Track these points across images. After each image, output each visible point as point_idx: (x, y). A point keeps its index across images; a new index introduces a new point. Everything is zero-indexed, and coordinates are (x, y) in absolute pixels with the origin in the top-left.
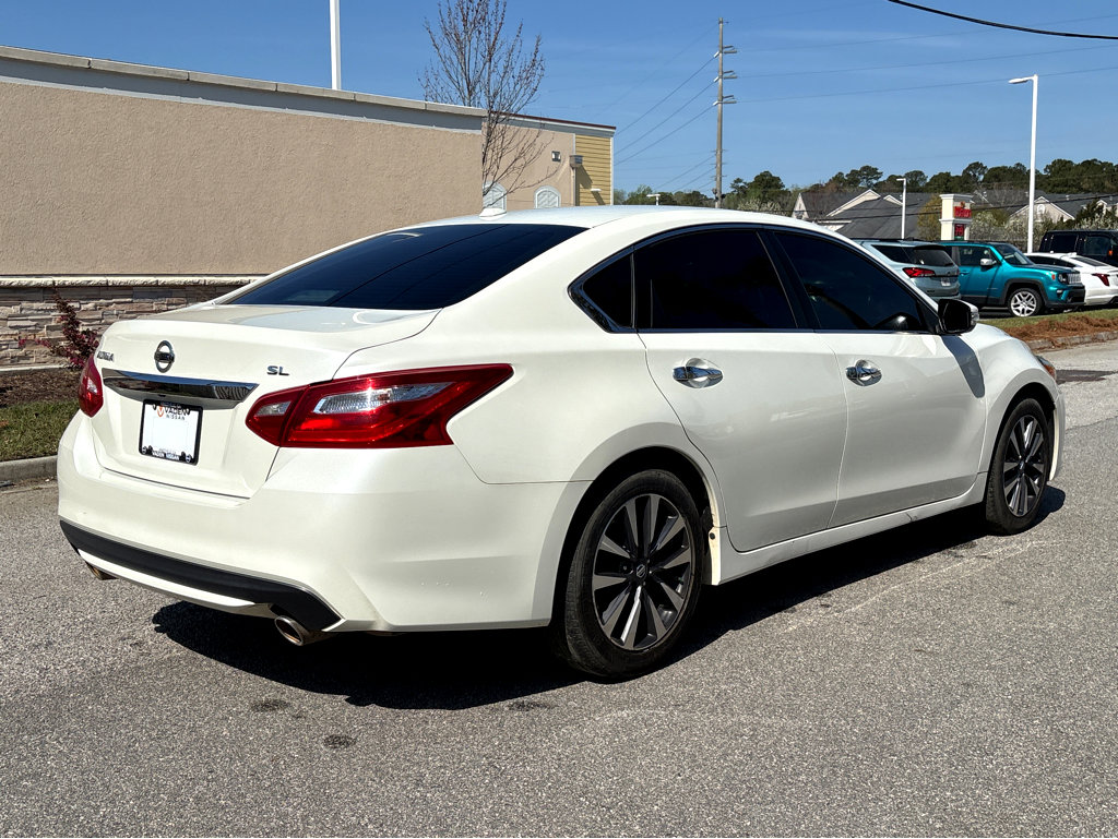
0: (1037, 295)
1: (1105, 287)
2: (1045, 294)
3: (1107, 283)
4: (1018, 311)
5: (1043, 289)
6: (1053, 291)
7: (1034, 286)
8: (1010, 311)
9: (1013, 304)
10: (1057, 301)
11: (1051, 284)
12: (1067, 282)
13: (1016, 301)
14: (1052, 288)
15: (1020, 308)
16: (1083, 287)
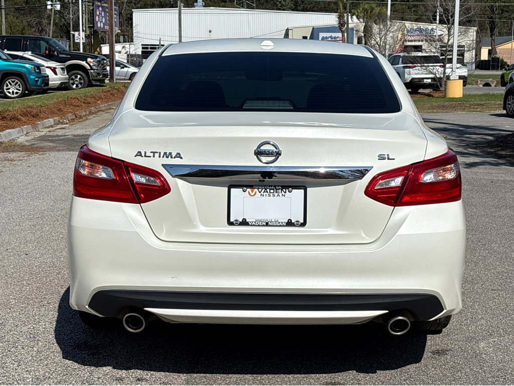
0: (22, 82)
1: (55, 76)
2: (28, 81)
3: (56, 73)
4: (9, 93)
5: (26, 77)
6: (32, 79)
7: (19, 75)
8: (3, 92)
9: (5, 88)
10: (36, 86)
11: (31, 74)
12: (40, 72)
13: (7, 86)
14: (32, 77)
15: (11, 91)
16: (48, 76)
